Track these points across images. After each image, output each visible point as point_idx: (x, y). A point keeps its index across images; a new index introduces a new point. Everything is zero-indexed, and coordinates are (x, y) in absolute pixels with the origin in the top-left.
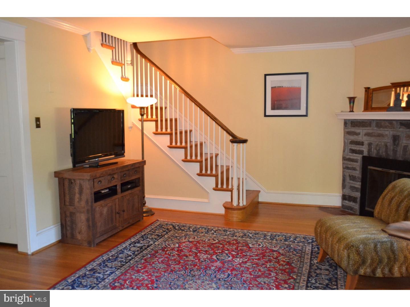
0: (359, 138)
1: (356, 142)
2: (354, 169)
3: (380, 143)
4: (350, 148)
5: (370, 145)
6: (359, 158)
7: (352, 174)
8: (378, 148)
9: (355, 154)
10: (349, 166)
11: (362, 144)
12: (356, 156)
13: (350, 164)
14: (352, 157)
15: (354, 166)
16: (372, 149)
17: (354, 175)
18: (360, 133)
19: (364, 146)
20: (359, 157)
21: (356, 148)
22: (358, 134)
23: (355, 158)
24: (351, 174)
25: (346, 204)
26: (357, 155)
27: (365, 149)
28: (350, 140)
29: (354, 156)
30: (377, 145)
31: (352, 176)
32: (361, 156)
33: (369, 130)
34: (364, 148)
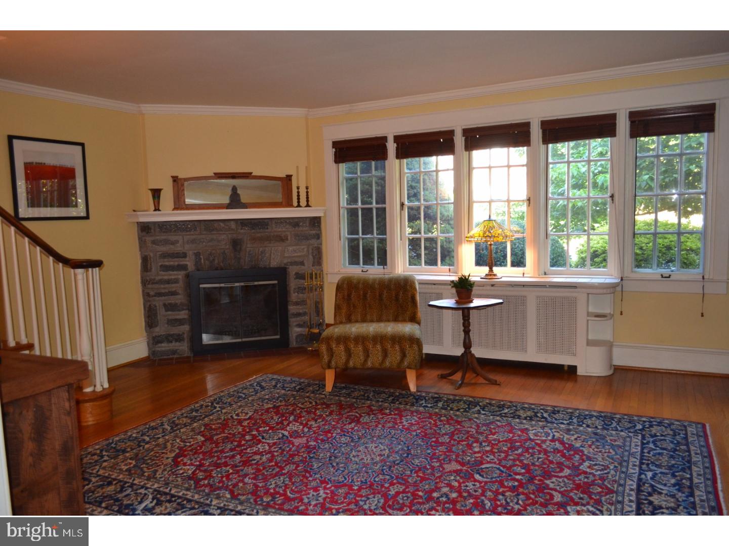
0: (178, 248)
1: (173, 254)
2: (174, 293)
3: (213, 252)
4: (160, 264)
5: (197, 255)
6: (180, 277)
7: (170, 302)
8: (211, 259)
9: (171, 272)
10: (163, 291)
11: (184, 255)
12: (174, 275)
13: (164, 288)
14: (166, 277)
15: (174, 290)
16: (202, 260)
17: (173, 302)
18: (178, 241)
19: (187, 259)
20: (180, 275)
21: (172, 263)
22: (174, 243)
23: (173, 277)
24: (167, 303)
25: (163, 349)
26: (175, 272)
27: (190, 263)
28: (160, 253)
29: (170, 275)
30: (210, 254)
31: (170, 304)
32: (183, 273)
33: (192, 235)
34: (189, 261)
